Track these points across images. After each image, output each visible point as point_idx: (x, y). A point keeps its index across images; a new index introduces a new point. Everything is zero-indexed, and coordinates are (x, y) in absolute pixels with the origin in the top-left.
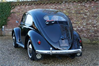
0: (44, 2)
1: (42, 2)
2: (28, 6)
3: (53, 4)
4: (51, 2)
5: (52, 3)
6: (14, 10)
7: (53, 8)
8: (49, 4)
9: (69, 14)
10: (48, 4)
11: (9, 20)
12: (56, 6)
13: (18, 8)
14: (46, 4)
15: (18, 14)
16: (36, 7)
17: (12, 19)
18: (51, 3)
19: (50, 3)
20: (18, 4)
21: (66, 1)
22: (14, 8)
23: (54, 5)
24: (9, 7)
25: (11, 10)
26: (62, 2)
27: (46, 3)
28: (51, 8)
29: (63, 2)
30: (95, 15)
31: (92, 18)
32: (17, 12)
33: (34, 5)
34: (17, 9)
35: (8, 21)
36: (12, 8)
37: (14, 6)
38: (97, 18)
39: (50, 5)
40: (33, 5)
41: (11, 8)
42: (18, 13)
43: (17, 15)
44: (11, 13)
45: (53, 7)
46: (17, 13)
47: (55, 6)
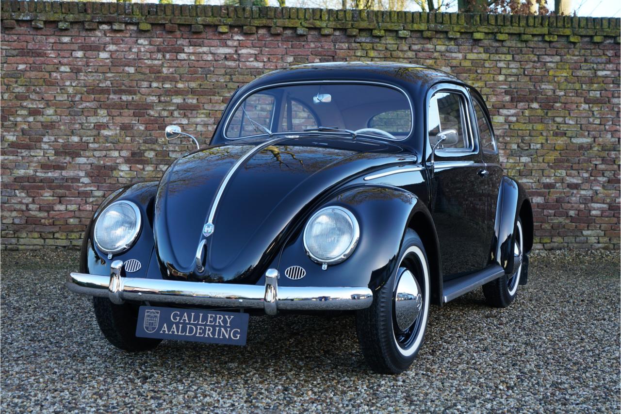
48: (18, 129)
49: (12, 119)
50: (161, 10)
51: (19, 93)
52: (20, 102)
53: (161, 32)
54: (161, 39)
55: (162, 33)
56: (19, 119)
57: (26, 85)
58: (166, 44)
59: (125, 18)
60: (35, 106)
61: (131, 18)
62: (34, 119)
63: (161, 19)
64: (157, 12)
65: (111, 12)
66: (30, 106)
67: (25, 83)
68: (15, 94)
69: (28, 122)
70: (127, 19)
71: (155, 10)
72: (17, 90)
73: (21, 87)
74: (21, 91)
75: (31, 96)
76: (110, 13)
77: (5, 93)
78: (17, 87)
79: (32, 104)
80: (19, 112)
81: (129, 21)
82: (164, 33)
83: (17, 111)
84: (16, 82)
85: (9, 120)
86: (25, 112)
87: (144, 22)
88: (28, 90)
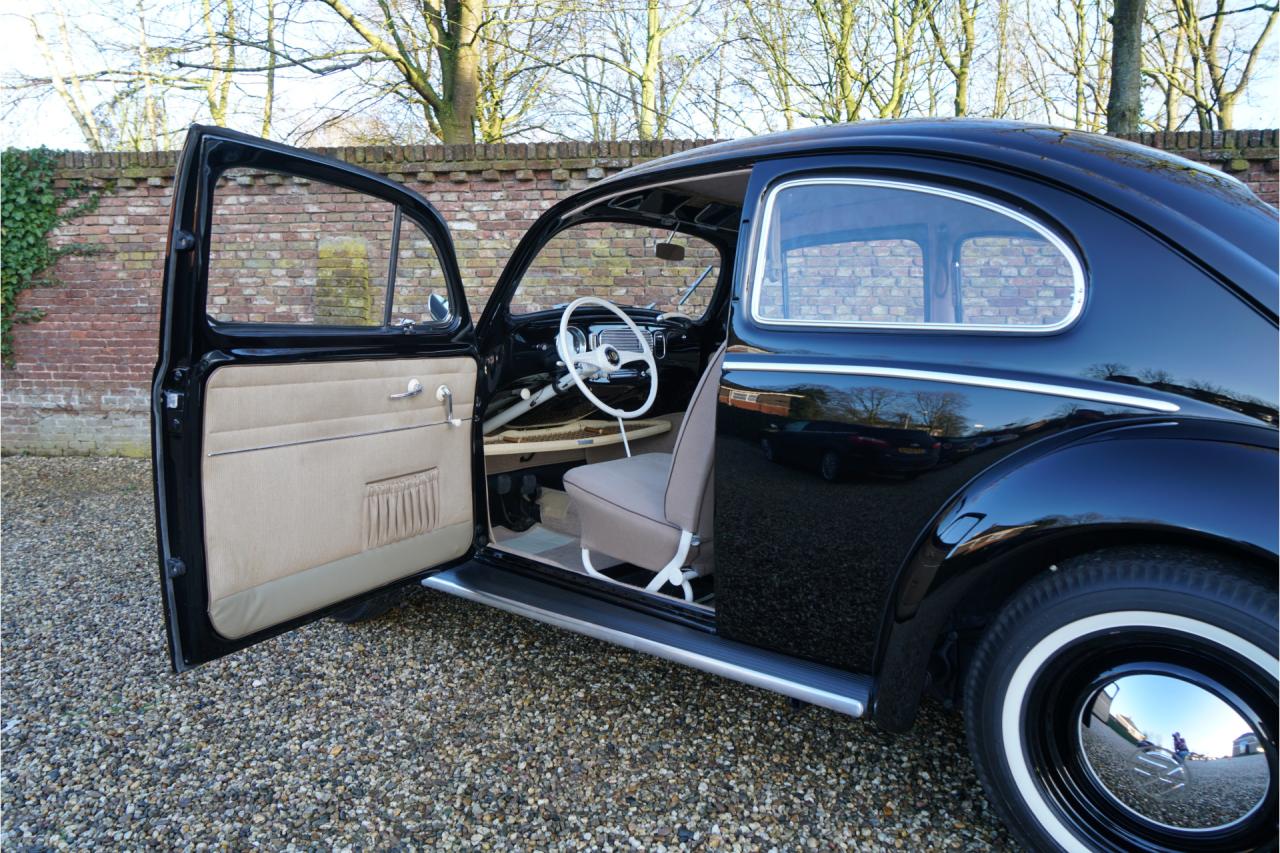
0: (407, 167)
1: (391, 165)
2: (243, 199)
3: (490, 187)
4: (474, 165)
5: (485, 175)
6: (84, 230)
7: (493, 217)
8: (449, 186)
9: (634, 265)
10: (441, 185)
11: (37, 320)
12: (519, 205)
13: (131, 209)
14: (428, 183)
15: (139, 265)
16: (331, 206)
17: (74, 310)
18: (479, 172)
19: (463, 176)
20: (140, 173)
21: (615, 163)
22: (92, 207)
23: (497, 196)
24: (33, 202)
25: (54, 224)
26: (572, 171)
27: (429, 177)
28: (472, 218)
29: (584, 170)
30: (844, 272)
31: (825, 292)
32: (127, 245)
33: (304, 191)
34: (121, 220)
35: (25, 322)
36: (63, 210)
37: (85, 188)
38: (862, 292)
39: (463, 188)
40: (295, 189)
41: (56, 204)
42: (139, 256)
43: (121, 275)
44: (57, 255)
45: (496, 210)
46: (121, 257)
47: (509, 205)
48: (1039, 317)
49: (1031, 302)
50: (1268, 139)
51: (1043, 266)
52: (1043, 279)
53: (1257, 173)
54: (1257, 184)
55: (1259, 176)
56: (1041, 303)
57: (1054, 256)
58: (1264, 190)
59: (1211, 153)
60: (1064, 285)
61: (1221, 154)
62: (1063, 302)
63: (1267, 152)
64: (1261, 142)
65: (1192, 145)
66: (1058, 284)
67: (1051, 254)
68: (1036, 269)
69: (1054, 307)
70: (1214, 154)
71: (1259, 139)
72: (1040, 263)
73: (1045, 258)
74: (1046, 264)
75: (1060, 271)
76: (1190, 147)
77: (1022, 267)
78: (1041, 259)
79: (1061, 281)
80: (1042, 294)
81: (1217, 158)
82: (1263, 174)
83: (1038, 292)
84: (1040, 251)
85: (1027, 305)
86: (1049, 293)
87: (1239, 158)
88: (1055, 262)
